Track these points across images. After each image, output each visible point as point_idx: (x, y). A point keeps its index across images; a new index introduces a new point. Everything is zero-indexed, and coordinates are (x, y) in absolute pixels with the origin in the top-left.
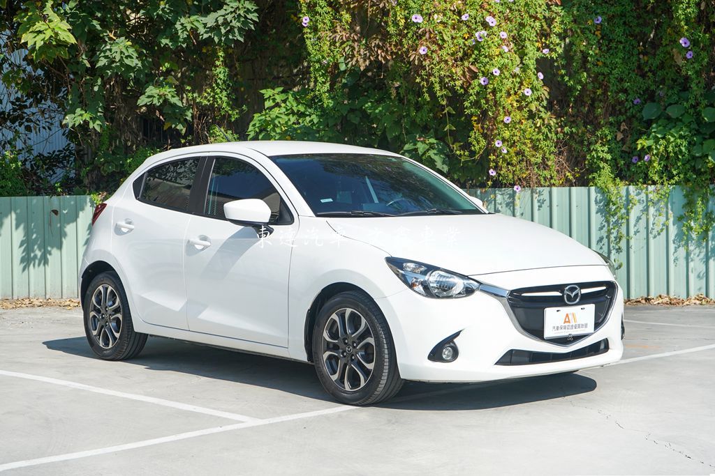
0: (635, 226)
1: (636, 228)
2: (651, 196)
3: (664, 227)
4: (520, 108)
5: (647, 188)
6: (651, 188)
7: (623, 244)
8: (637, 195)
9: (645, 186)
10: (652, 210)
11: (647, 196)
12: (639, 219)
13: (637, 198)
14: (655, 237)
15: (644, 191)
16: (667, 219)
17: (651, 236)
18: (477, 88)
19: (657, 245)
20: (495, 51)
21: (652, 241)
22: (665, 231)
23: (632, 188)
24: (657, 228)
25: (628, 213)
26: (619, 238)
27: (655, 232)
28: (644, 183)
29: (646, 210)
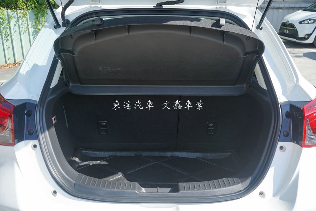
0: (14, 29)
1: (14, 30)
2: (19, 15)
3: (27, 29)
5: (17, 11)
6: (19, 11)
7: (9, 38)
8: (12, 14)
9: (16, 10)
10: (20, 21)
11: (17, 15)
12: (15, 25)
13: (13, 16)
14: (23, 34)
15: (16, 12)
16: (28, 25)
17: (22, 34)
19: (25, 37)
21: (22, 36)
22: (27, 31)
23: (9, 11)
25: (9, 23)
26: (7, 36)
27: (23, 31)
28: (15, 9)
29: (18, 21)
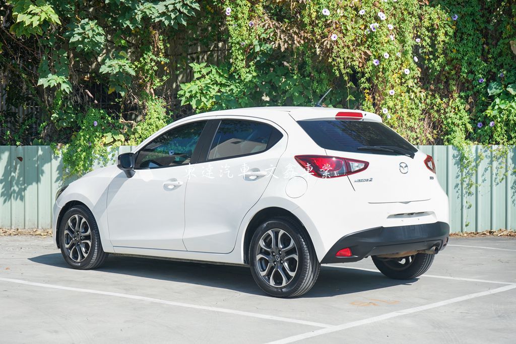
0: (483, 175)
1: (483, 178)
2: (494, 153)
3: (504, 177)
4: (401, 84)
5: (491, 147)
6: (495, 147)
7: (473, 190)
8: (484, 152)
9: (490, 145)
10: (495, 164)
11: (491, 153)
12: (486, 170)
13: (484, 154)
14: (498, 184)
15: (490, 149)
16: (507, 171)
17: (494, 184)
18: (371, 68)
19: (499, 190)
20: (384, 39)
21: (494, 187)
22: (504, 180)
23: (480, 146)
24: (499, 178)
25: (477, 166)
26: (470, 185)
27: (498, 180)
28: (489, 143)
29: (492, 162)
